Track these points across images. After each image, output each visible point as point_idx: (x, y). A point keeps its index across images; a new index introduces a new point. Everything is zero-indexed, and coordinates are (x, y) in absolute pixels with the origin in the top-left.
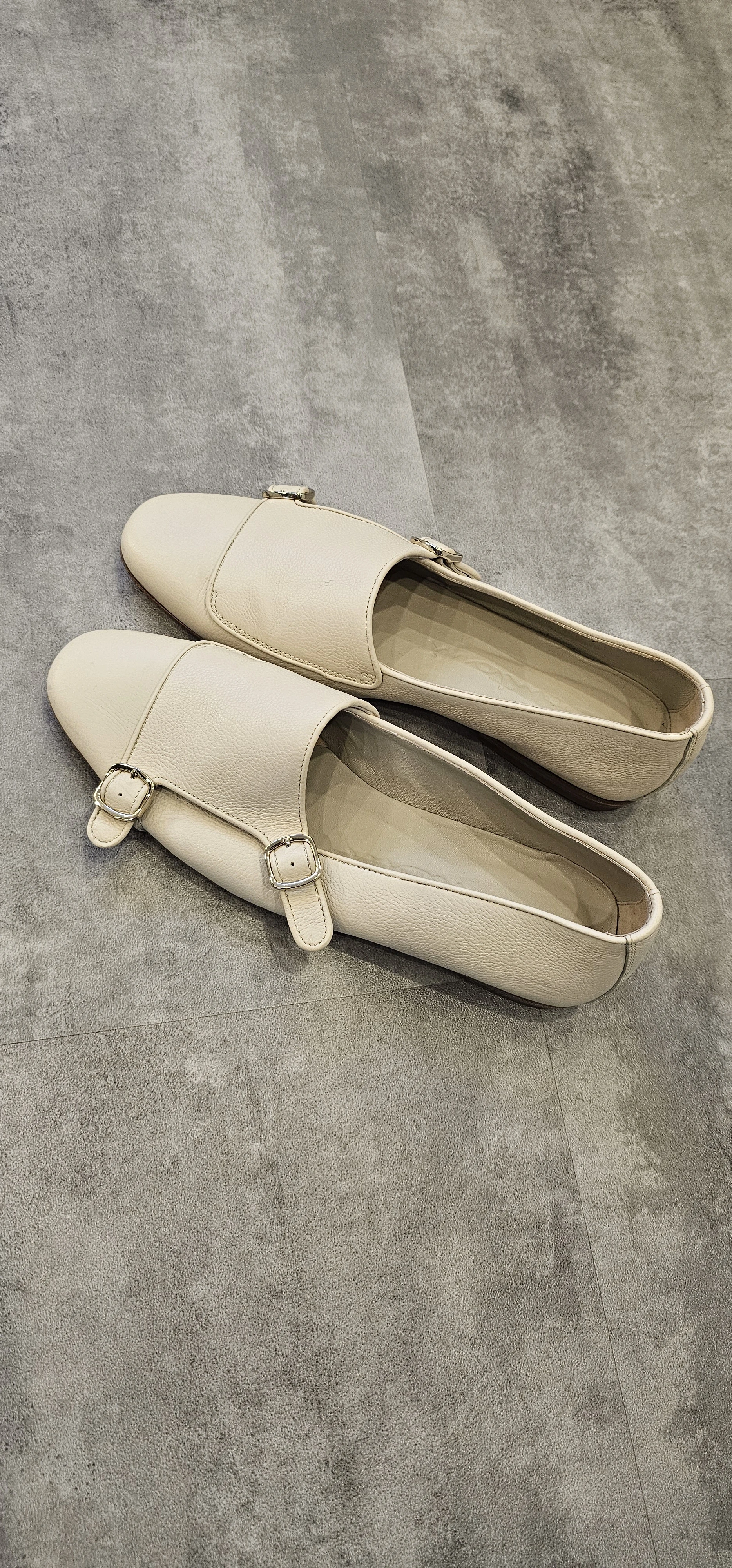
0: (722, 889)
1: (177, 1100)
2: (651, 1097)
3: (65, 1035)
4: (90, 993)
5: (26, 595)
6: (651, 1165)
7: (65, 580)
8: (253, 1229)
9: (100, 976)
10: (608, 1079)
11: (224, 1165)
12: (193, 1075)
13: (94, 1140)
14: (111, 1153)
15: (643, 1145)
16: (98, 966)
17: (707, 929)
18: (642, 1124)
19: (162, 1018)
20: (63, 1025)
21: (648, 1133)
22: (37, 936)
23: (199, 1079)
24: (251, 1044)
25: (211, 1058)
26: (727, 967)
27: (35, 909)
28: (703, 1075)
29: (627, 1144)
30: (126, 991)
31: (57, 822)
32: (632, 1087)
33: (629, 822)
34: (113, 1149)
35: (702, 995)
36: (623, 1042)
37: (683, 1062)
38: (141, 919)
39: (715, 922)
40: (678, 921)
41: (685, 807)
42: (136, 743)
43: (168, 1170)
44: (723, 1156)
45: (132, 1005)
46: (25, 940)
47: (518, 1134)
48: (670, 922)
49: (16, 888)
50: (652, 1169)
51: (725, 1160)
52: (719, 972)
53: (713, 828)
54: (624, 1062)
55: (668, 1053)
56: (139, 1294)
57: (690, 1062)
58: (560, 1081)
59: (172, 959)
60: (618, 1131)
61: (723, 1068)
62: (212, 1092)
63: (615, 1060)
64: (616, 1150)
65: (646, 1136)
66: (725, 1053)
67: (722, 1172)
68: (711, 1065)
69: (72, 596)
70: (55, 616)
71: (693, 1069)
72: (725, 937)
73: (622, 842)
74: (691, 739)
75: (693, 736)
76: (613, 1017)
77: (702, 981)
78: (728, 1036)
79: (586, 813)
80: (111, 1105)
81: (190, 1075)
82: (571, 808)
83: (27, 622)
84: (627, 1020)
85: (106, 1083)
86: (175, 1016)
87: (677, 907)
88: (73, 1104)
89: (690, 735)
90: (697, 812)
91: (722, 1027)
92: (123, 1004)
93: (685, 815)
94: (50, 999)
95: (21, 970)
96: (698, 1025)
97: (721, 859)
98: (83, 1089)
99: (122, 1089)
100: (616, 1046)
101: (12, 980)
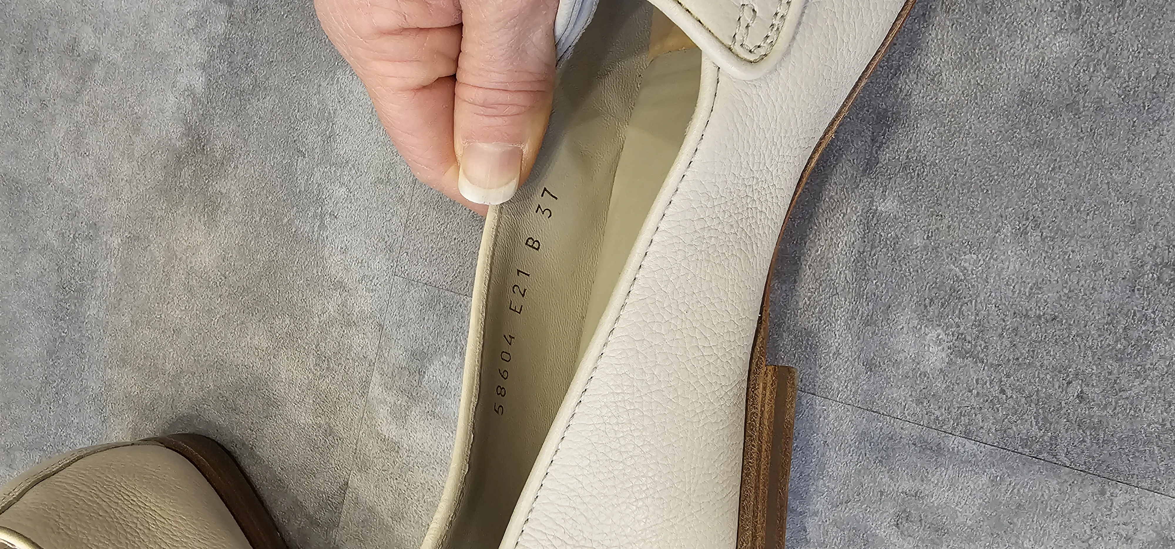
1: (980, 317)
2: (315, 57)
8: (941, 96)
10: (359, 100)
11: (947, 199)
12: (939, 342)
13: (1138, 315)
14: (1118, 288)
17: (149, 233)
19: (954, 442)
23: (934, 334)
25: (902, 355)
26: (148, 176)
30: (994, 504)
32: (332, 78)
33: (183, 409)
34: (1111, 290)
35: (194, 156)
36: (319, 138)
37: (255, 85)
43: (1037, 226)
48: (191, 263)
52: (160, 174)
54: (329, 113)
55: (268, 103)
56: (1158, 73)
59: (901, 519)
61: (211, 56)
62: (923, 307)
63: (339, 121)
66: (199, 73)
68: (224, 67)
71: (249, 70)
73: (202, 388)
76: (317, 175)
77: (187, 173)
78: (186, 93)
79: (230, 447)
80: (1089, 353)
81: (945, 345)
82: (245, 462)
84: (301, 163)
85: (1085, 389)
86: (933, 437)
87: (174, 278)
88: (1151, 381)
90: (94, 385)
91: (189, 106)
93: (109, 386)
96: (217, 119)
97: (92, 312)
98: (1125, 395)
99: (1061, 369)
100: (329, 138)
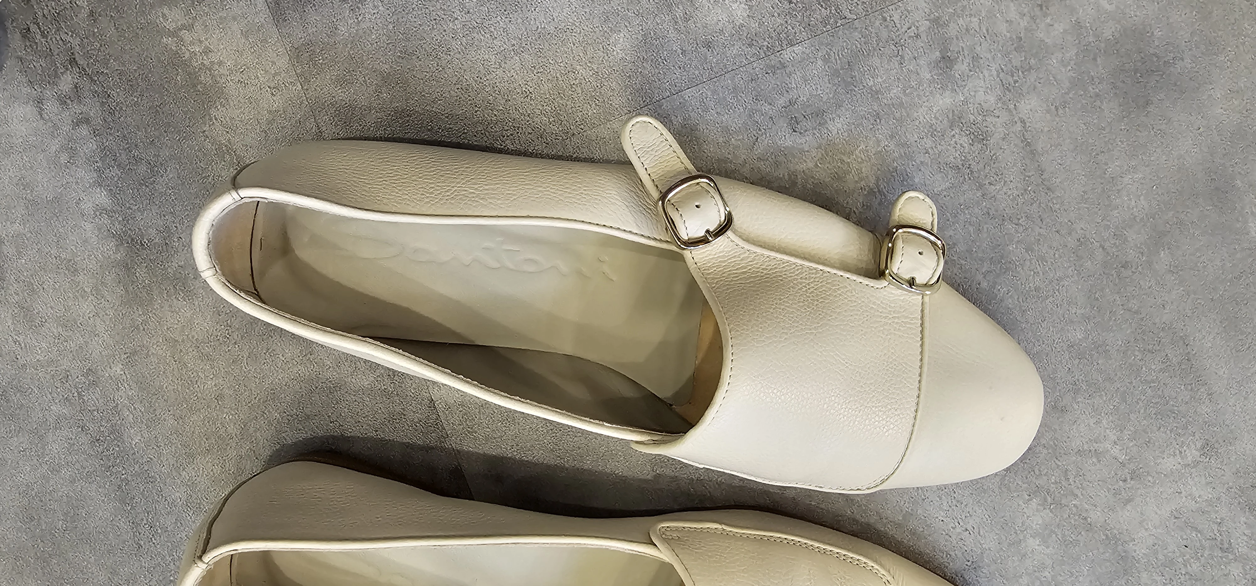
0: (130, 399)
2: (185, 113)
3: (890, 8)
4: (876, 61)
5: (1090, 527)
6: (174, 34)
7: (1049, 562)
9: (871, 83)
10: (242, 121)
15: (187, 55)
16: (875, 94)
17: (142, 341)
18: (193, 78)
19: (787, 54)
20: (896, 18)
21: (181, 69)
22: (953, 111)
24: (679, 51)
25: (720, 24)
26: (109, 298)
27: (965, 141)
28: (123, 156)
29: (207, 51)
30: (836, 73)
31: (969, 251)
32: (211, 120)
35: (138, 255)
37: (152, 166)
38: (842, 161)
39: (135, 353)
40: (183, 341)
41: (195, 496)
42: (922, 325)
44: (85, 66)
45: (826, 60)
46: (965, 102)
47: (343, 29)
48: (193, 337)
49: (993, 159)
50: (171, 29)
51: (82, 63)
52: (120, 290)
53: (152, 477)
54: (226, 146)
57: (143, 168)
58: (302, 103)
59: (794, 125)
60: (220, 63)
61: (98, 170)
63: (237, 145)
64: (219, 40)
65: (185, 64)
66: (98, 191)
67: (84, 48)
68: (116, 171)
69: (1033, 543)
70: (1048, 511)
71: (138, 160)
72: (117, 338)
74: (204, 552)
75: (200, 558)
77: (141, 272)
78: (98, 213)
83: (1077, 492)
86: (774, 60)
89: (207, 558)
90: (179, 495)
91: (107, 221)
92: (836, 59)
94: (920, 43)
95: (961, 67)
101: (966, 53)
